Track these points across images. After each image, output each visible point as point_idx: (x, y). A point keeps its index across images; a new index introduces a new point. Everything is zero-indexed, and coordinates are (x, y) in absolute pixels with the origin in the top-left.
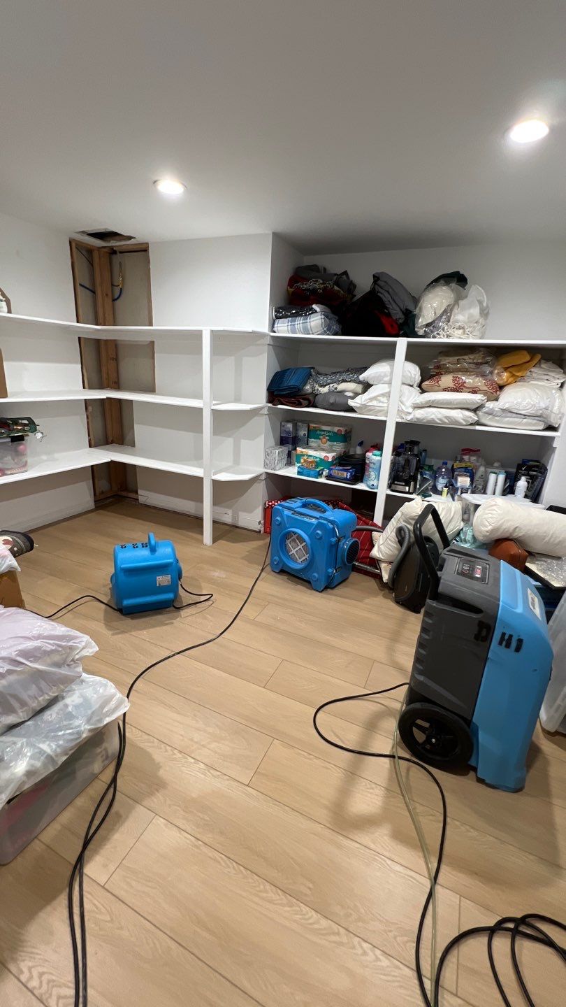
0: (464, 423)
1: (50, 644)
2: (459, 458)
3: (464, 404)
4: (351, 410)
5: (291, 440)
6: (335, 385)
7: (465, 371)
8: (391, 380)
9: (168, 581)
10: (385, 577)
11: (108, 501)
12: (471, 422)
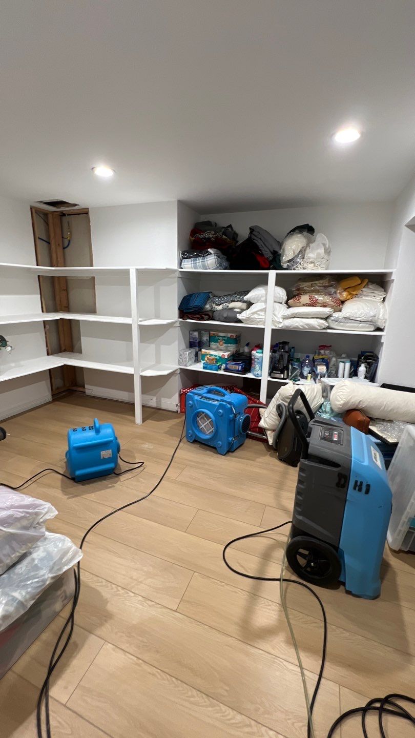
0: (319, 328)
1: (20, 512)
2: (317, 351)
3: (318, 315)
4: (239, 321)
5: (197, 344)
6: (227, 304)
7: (317, 292)
8: (266, 299)
9: (110, 455)
10: (271, 441)
11: (62, 395)
12: (324, 327)
